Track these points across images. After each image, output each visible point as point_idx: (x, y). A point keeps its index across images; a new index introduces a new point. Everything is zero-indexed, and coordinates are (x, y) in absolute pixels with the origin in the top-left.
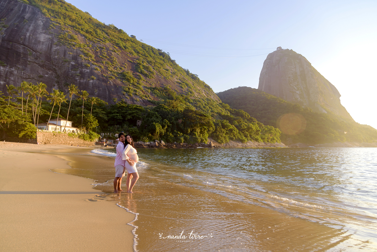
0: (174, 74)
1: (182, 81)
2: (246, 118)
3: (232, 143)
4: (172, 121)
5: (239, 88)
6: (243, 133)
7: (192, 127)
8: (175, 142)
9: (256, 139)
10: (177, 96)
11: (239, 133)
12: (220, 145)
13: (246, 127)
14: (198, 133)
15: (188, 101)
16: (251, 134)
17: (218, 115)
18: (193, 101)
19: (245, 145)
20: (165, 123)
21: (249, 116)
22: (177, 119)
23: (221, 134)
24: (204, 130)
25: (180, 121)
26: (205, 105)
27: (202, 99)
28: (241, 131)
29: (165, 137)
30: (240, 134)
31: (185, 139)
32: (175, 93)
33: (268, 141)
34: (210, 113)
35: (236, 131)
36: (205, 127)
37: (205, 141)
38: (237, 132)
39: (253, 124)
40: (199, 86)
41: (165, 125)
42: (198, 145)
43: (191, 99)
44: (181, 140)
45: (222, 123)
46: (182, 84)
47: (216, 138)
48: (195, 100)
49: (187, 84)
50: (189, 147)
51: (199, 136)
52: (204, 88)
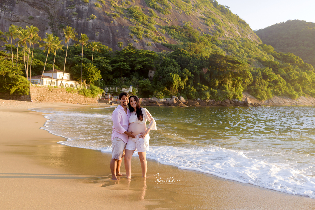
0: (197, 6)
1: (208, 16)
3: (277, 100)
4: (194, 70)
5: (288, 22)
6: (293, 85)
7: (221, 78)
8: (199, 99)
9: (311, 93)
10: (201, 37)
11: (287, 85)
12: (260, 103)
13: (297, 77)
14: (229, 86)
15: (215, 44)
16: (304, 87)
17: (257, 61)
18: (223, 43)
19: (295, 101)
20: (185, 73)
21: (302, 61)
22: (201, 68)
23: (261, 87)
24: (238, 82)
25: (205, 70)
26: (240, 47)
27: (235, 40)
28: (291, 83)
29: (185, 92)
30: (289, 87)
31: (212, 94)
32: (198, 33)
34: (246, 58)
35: (283, 83)
36: (239, 78)
37: (239, 96)
38: (284, 84)
39: (307, 73)
40: (231, 21)
41: (185, 76)
42: (229, 103)
43: (220, 40)
44: (206, 95)
45: (263, 72)
46: (208, 20)
47: (254, 93)
48: (226, 41)
49: (214, 19)
50: (217, 105)
51: (231, 90)
52: (237, 25)
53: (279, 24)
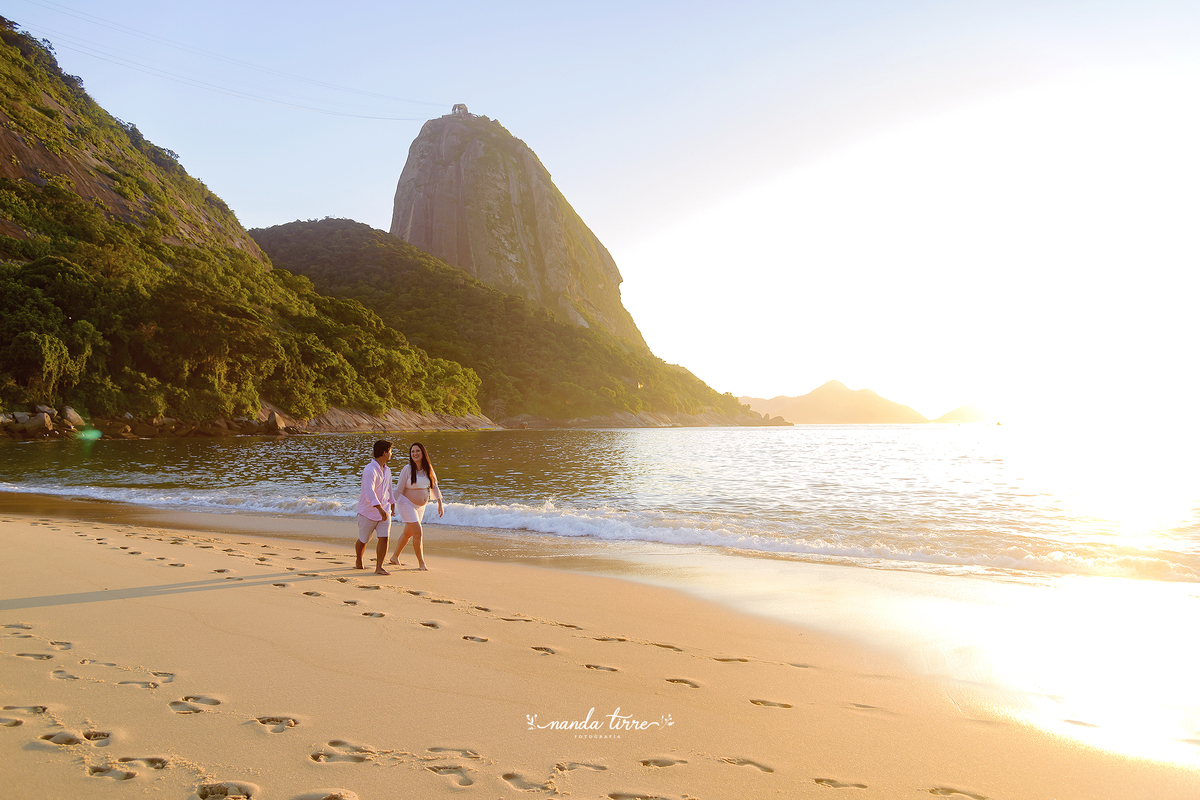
0: (83, 134)
1: (120, 168)
2: (373, 332)
3: (339, 417)
4: (110, 327)
5: (328, 221)
6: (373, 381)
7: (199, 356)
8: (129, 415)
9: (412, 401)
10: (110, 228)
11: (359, 381)
12: (298, 426)
13: (381, 362)
14: (219, 379)
15: (155, 254)
16: (397, 386)
17: (277, 313)
18: (177, 254)
19: (380, 421)
20: (84, 335)
21: (382, 323)
22: (133, 322)
23: (300, 383)
24: (243, 370)
25: (150, 329)
26: (226, 272)
27: (212, 250)
28: (367, 376)
29: (81, 393)
30: (364, 387)
31: (172, 401)
32: (100, 215)
33: (445, 410)
34: (248, 304)
35: (350, 375)
36: (244, 358)
37: (250, 408)
38: (352, 377)
39: (402, 352)
40: (185, 195)
41: (84, 345)
42: (225, 426)
43: (166, 245)
44: (152, 405)
45: (302, 345)
46: (125, 180)
47: (282, 400)
48: (185, 251)
49: (142, 182)
50: (190, 432)
51: (227, 391)
52: (204, 208)
53: (305, 222)
